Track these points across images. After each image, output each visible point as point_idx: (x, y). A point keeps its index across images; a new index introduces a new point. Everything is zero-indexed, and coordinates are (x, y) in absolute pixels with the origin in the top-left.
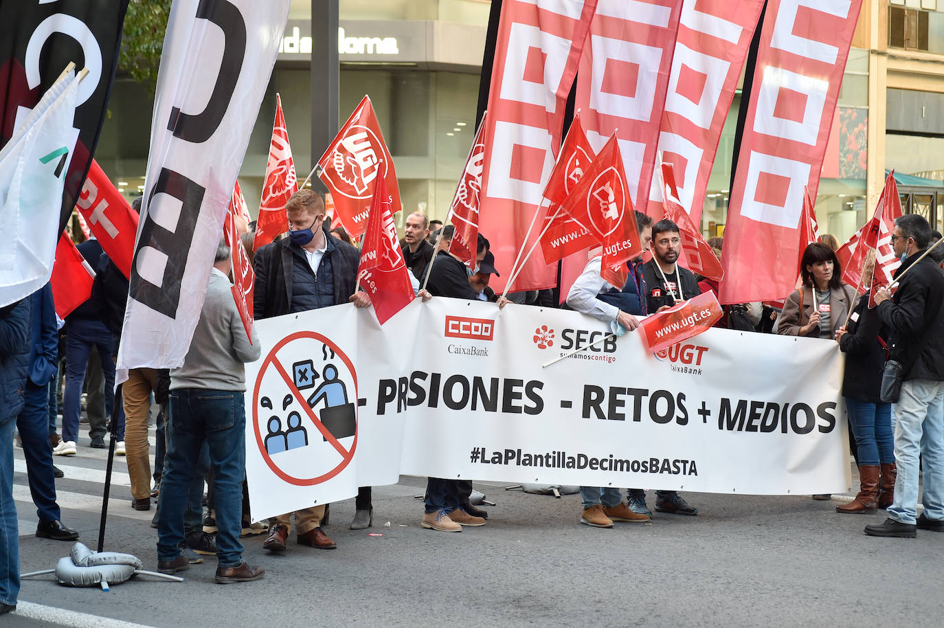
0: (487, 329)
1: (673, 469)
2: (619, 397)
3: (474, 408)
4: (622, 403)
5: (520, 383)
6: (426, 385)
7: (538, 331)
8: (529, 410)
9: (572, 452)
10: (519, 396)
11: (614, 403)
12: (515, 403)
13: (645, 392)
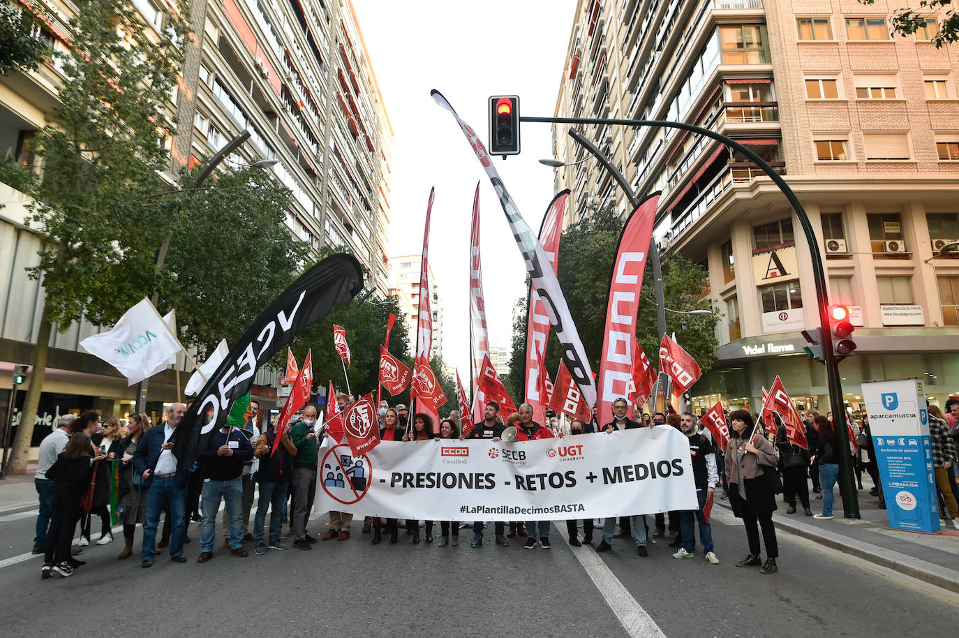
0: (464, 452)
1: (567, 509)
2: (532, 479)
3: (460, 487)
4: (534, 482)
5: (482, 475)
6: (435, 478)
7: (490, 450)
8: (487, 487)
9: (511, 506)
10: (482, 481)
11: (529, 483)
12: (480, 484)
13: (546, 475)
